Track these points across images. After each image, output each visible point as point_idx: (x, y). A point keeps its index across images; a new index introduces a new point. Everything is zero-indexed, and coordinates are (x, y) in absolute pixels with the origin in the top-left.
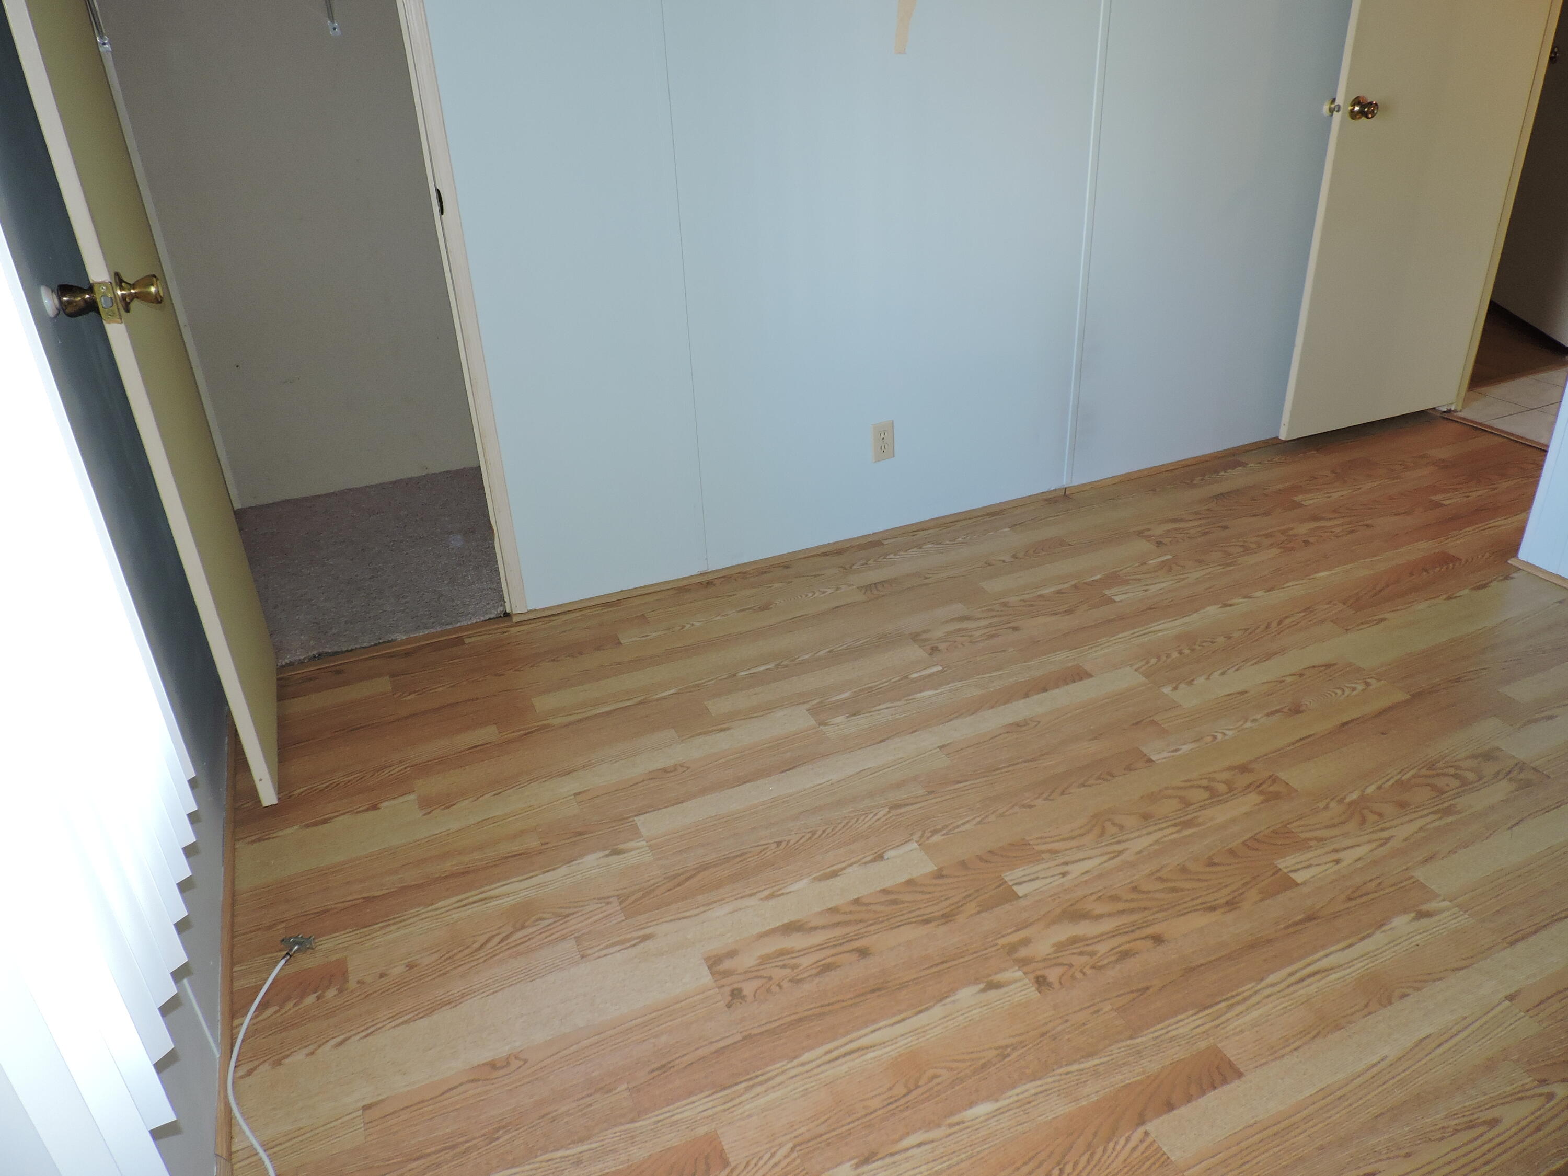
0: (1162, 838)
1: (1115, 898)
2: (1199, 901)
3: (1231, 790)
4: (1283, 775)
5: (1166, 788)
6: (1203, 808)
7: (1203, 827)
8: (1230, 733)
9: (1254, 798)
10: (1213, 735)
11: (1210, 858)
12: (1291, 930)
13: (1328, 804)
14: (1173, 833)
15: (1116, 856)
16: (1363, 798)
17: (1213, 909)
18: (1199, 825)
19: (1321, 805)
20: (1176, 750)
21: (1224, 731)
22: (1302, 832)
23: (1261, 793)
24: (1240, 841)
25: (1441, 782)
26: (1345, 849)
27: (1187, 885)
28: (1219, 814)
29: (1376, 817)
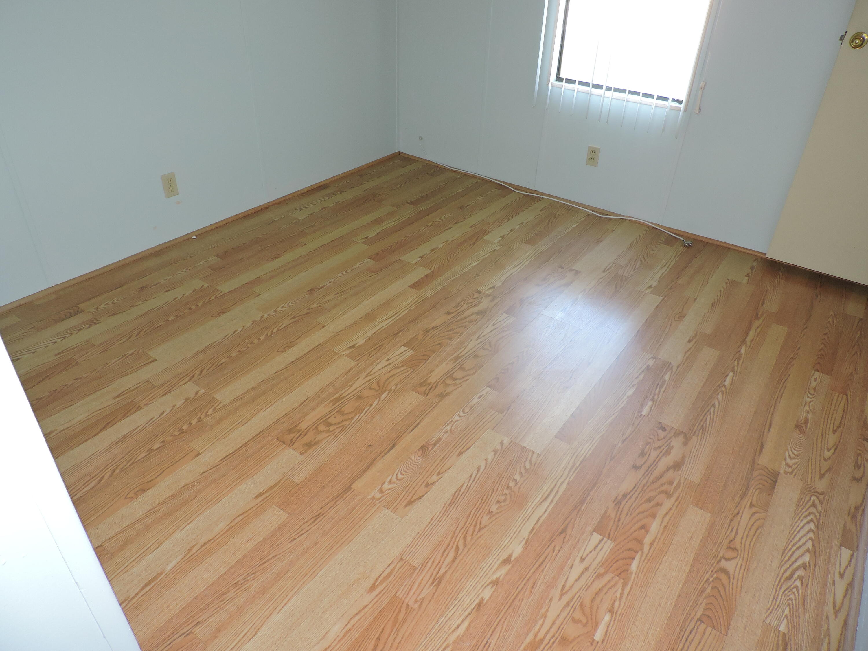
0: (465, 349)
1: (471, 322)
2: (439, 329)
3: (444, 382)
4: (421, 398)
5: (474, 373)
6: (453, 368)
7: (450, 359)
8: (457, 418)
9: (432, 380)
10: (465, 413)
11: (441, 347)
12: (402, 328)
13: (396, 388)
14: (461, 352)
15: (479, 337)
16: (379, 396)
17: (433, 328)
18: (452, 359)
19: (399, 386)
20: (480, 397)
21: (460, 418)
22: (406, 369)
23: (429, 384)
24: (431, 357)
25: (339, 418)
26: (386, 366)
27: (446, 334)
28: (444, 367)
29: (372, 387)
